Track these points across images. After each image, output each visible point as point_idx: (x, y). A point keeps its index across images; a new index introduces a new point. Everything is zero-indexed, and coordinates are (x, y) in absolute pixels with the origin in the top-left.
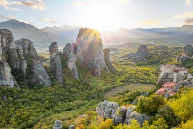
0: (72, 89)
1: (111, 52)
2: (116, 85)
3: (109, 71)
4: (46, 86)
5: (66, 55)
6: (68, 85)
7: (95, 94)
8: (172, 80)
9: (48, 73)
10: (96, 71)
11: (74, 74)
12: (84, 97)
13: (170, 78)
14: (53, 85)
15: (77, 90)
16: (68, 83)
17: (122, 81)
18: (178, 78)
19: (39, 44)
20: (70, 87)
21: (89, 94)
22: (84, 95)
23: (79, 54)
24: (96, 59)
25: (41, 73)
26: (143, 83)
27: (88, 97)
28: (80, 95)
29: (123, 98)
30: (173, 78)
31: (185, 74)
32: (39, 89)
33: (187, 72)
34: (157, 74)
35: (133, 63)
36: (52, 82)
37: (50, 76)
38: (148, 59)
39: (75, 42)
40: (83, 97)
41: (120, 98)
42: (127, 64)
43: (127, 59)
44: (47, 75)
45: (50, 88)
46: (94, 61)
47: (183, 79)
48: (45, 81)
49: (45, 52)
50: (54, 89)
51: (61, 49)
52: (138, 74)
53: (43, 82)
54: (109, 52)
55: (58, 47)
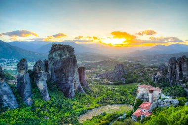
0: (42, 112)
1: (87, 71)
2: (91, 107)
3: (84, 92)
4: (12, 109)
5: (36, 73)
6: (38, 107)
7: (68, 117)
8: (148, 100)
9: (14, 93)
10: (70, 91)
11: (45, 95)
12: (56, 121)
13: (146, 99)
14: (19, 107)
15: (47, 114)
16: (37, 105)
17: (98, 103)
18: (153, 98)
19: (5, 60)
20: (40, 110)
21: (61, 117)
22: (55, 119)
23: (50, 72)
24: (70, 78)
25: (6, 93)
26: (121, 104)
27: (60, 121)
28: (51, 118)
29: (100, 122)
30: (148, 98)
31: (159, 94)
32: (3, 112)
33: (160, 92)
34: (134, 94)
35: (110, 82)
36: (19, 104)
37: (16, 97)
38: (126, 78)
39: (47, 59)
40: (54, 121)
41: (97, 121)
42: (104, 84)
43: (104, 79)
44: (14, 96)
45: (16, 112)
46: (67, 80)
47: (157, 99)
48: (10, 103)
49: (12, 69)
50: (20, 112)
51: (30, 66)
52: (116, 95)
53: (9, 104)
54: (84, 71)
55: (27, 65)
